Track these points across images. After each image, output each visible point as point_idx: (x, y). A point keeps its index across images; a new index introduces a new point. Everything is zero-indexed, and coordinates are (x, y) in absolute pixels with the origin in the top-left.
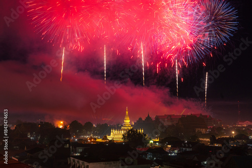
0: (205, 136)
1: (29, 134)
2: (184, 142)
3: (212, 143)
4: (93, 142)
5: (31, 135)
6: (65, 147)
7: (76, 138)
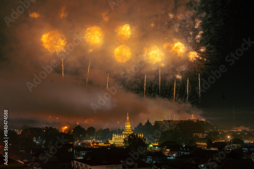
0: (202, 140)
1: (35, 138)
2: (182, 146)
3: (209, 147)
4: (95, 146)
5: (36, 139)
6: (69, 150)
7: (79, 142)
